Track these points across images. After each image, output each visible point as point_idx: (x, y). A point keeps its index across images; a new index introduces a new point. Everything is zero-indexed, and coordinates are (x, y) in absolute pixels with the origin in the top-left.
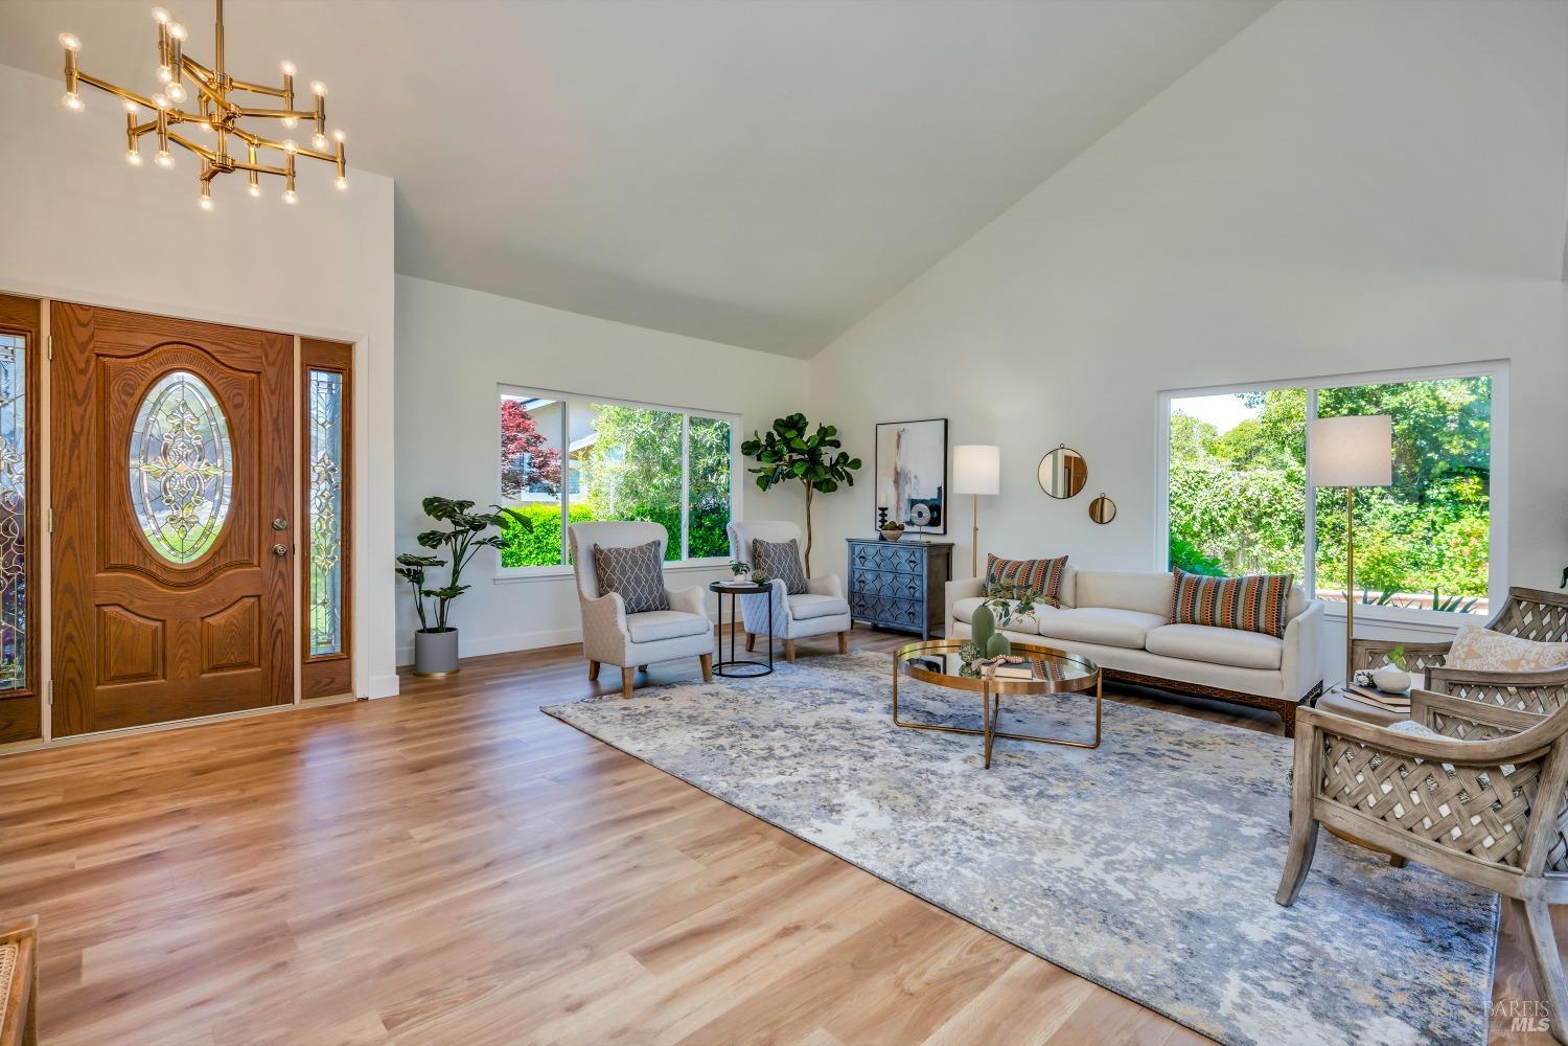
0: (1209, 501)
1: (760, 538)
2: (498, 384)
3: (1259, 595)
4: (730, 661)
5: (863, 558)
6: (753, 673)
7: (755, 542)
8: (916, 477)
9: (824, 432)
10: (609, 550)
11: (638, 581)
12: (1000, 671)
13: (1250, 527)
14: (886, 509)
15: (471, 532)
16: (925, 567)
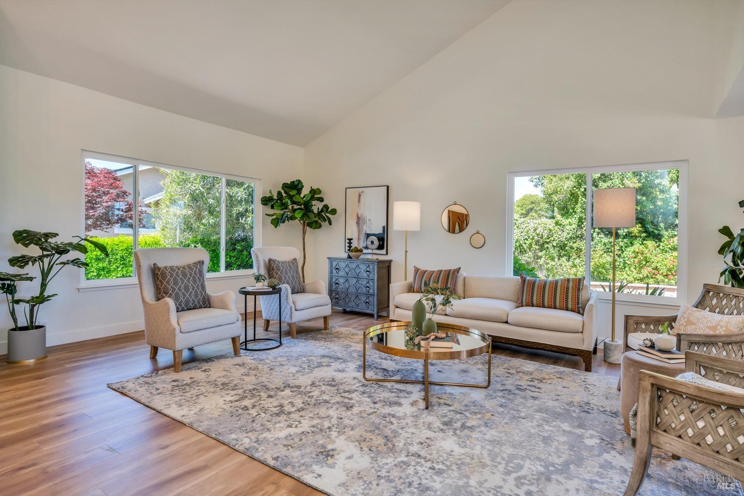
0: (519, 235)
1: (273, 258)
2: (82, 150)
3: (568, 288)
4: (253, 339)
5: (338, 269)
6: (269, 347)
7: (270, 260)
8: (369, 220)
9: (313, 192)
10: (165, 268)
11: (187, 288)
12: (433, 344)
13: (538, 249)
14: (352, 239)
15: (57, 256)
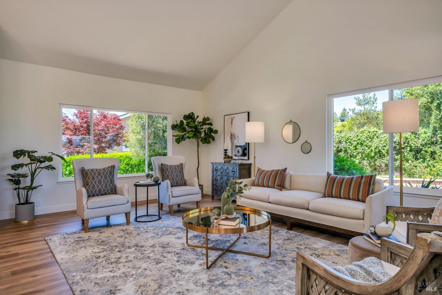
0: (378, 143)
1: (164, 163)
2: (59, 104)
3: (360, 183)
4: (146, 215)
5: (217, 170)
6: (152, 220)
7: (162, 164)
8: (238, 136)
9: (205, 119)
10: (88, 170)
12: (222, 222)
13: (395, 154)
14: (227, 150)
15: (39, 164)
16: (238, 174)
